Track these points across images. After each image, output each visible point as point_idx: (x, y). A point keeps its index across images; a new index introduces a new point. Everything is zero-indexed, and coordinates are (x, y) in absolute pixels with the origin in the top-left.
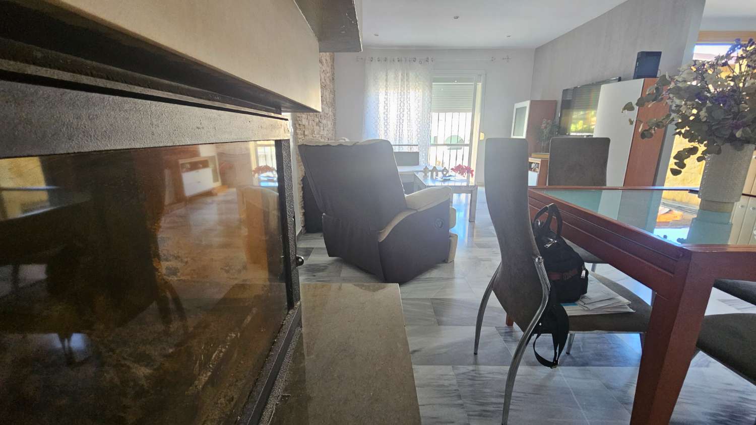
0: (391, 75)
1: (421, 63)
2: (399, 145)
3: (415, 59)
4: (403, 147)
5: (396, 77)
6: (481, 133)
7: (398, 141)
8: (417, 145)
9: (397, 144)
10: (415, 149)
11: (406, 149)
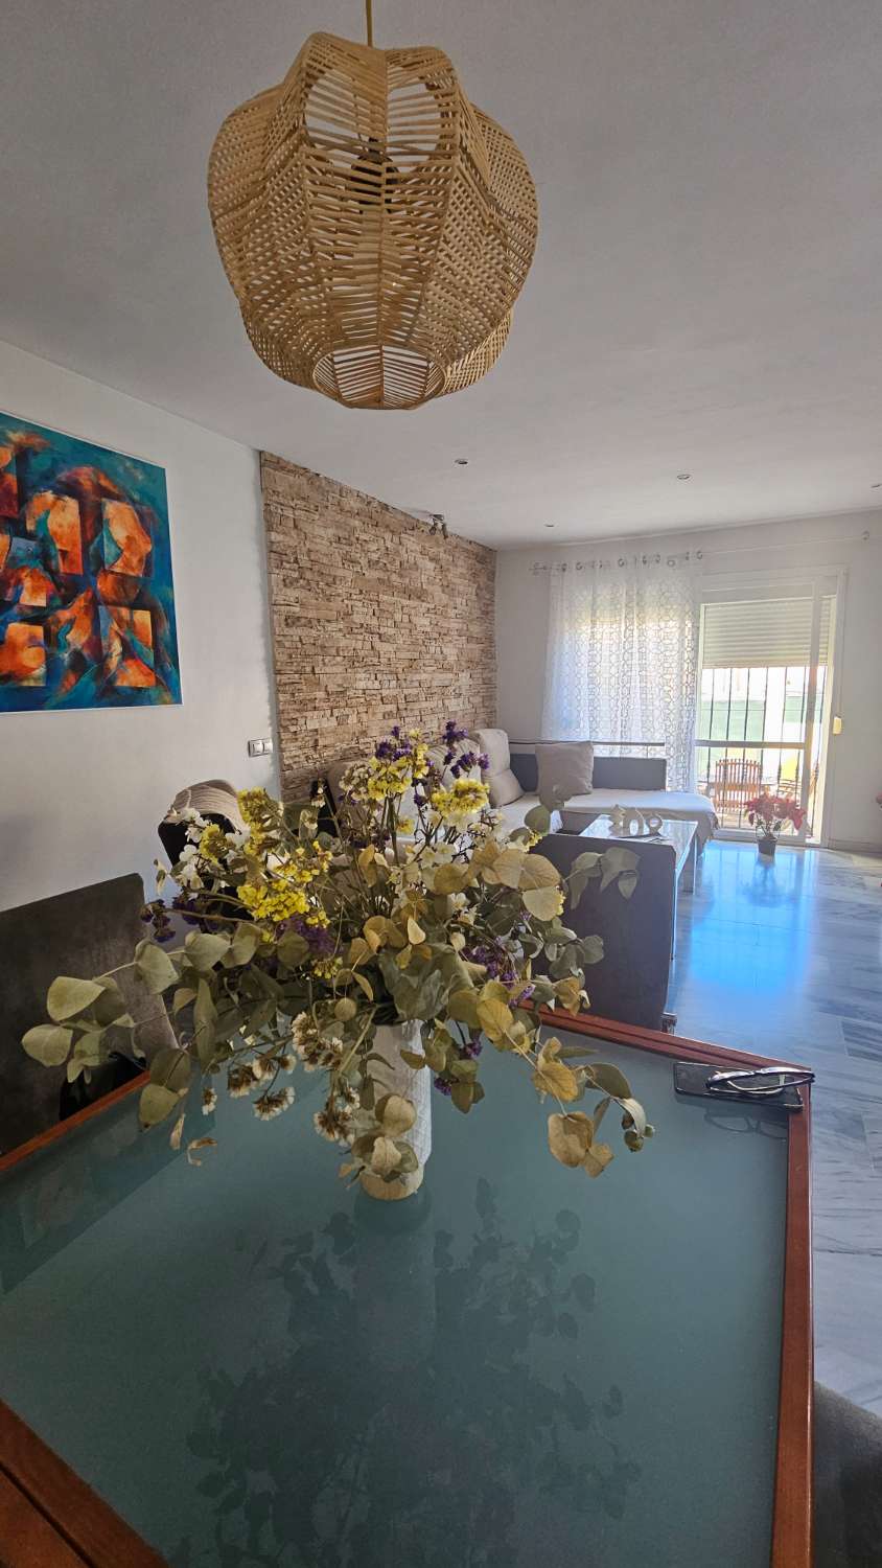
0: (604, 594)
1: (674, 564)
2: (621, 744)
3: (659, 556)
4: (632, 747)
5: (614, 601)
6: (836, 718)
7: (619, 735)
8: (663, 744)
9: (618, 740)
10: (658, 753)
11: (637, 753)
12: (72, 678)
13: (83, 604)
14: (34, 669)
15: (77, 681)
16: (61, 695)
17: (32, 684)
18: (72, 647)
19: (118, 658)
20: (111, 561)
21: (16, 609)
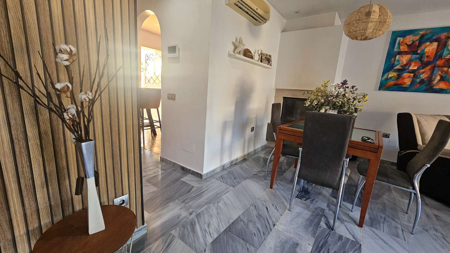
12: (418, 85)
13: (429, 68)
14: (407, 83)
15: (420, 86)
16: (414, 89)
17: (405, 86)
18: (421, 78)
19: (437, 81)
20: (446, 55)
21: (407, 70)
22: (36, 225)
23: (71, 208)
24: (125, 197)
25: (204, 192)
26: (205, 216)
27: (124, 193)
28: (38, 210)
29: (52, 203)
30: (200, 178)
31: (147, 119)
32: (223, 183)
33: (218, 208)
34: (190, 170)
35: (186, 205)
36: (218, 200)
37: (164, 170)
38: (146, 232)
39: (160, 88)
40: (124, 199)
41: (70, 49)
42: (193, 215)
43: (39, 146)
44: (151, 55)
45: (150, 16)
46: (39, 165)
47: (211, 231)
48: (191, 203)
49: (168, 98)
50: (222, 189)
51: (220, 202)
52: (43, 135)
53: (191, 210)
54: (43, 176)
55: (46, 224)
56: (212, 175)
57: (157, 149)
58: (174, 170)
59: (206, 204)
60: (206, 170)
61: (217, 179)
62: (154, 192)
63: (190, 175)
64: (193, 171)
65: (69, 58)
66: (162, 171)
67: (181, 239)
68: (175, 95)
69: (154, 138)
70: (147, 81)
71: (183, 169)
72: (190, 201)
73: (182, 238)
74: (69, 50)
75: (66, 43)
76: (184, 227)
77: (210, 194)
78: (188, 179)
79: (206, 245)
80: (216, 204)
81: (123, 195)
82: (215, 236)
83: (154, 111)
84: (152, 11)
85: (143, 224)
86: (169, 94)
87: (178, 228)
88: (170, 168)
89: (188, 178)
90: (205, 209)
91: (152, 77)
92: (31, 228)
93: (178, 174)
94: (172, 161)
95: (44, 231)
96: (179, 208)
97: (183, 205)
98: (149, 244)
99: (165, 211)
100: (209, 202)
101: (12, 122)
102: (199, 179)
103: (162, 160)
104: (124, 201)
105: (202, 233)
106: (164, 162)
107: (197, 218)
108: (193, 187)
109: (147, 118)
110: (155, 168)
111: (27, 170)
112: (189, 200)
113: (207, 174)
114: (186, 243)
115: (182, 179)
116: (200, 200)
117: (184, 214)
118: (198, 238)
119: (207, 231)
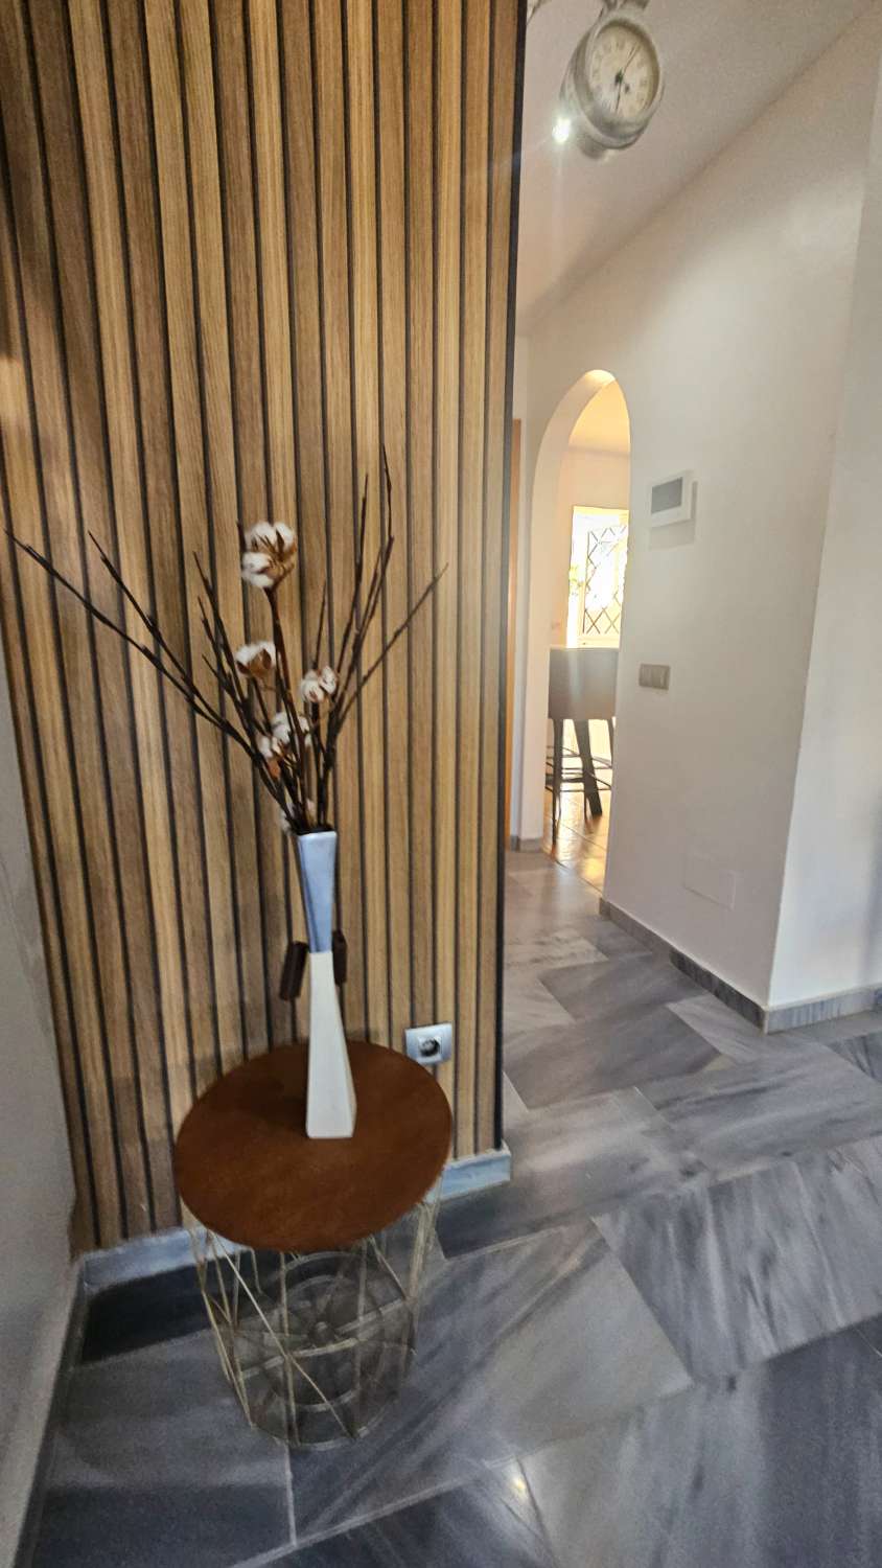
22: (210, 1051)
23: (288, 1026)
24: (441, 1032)
25: (763, 1090)
26: (756, 1208)
27: (440, 1017)
28: (214, 1009)
29: (247, 999)
30: (750, 1020)
31: (574, 755)
32: (870, 1079)
33: (825, 1194)
34: (709, 975)
35: (675, 1126)
36: (833, 1156)
37: (606, 952)
38: (506, 1177)
39: (616, 645)
40: (438, 1039)
41: (278, 534)
42: (696, 1186)
43: (225, 829)
44: (609, 531)
45: (600, 392)
46: (223, 881)
47: (775, 1296)
48: (696, 1123)
49: (643, 683)
50: (857, 1104)
51: (839, 1168)
52: (234, 798)
53: (691, 1156)
54: (230, 912)
55: (229, 1054)
56: (811, 1023)
57: (595, 869)
58: (648, 960)
59: (767, 1150)
60: (781, 994)
61: (836, 1047)
62: (557, 1030)
63: (708, 998)
64: (722, 984)
65: (267, 564)
66: (600, 954)
67: (630, 1270)
68: (667, 669)
69: (592, 827)
70: (588, 624)
71: (682, 962)
72: (693, 1113)
73: (638, 1266)
74: (273, 539)
75: (270, 520)
76: (650, 1218)
77: (791, 1112)
78: (694, 1009)
79: (741, 1357)
80: (819, 1173)
81: (435, 1023)
82: (797, 1337)
83: (598, 730)
84: (605, 370)
85: (498, 1146)
86: (644, 666)
87: (624, 1216)
88: (633, 950)
89: (698, 1009)
90: (764, 1174)
91: (604, 610)
92: (198, 1055)
93: (660, 979)
94: (640, 921)
95: (226, 1068)
96: (642, 1126)
97: (660, 1118)
98: (508, 1234)
99: (583, 1118)
100: (782, 1148)
101: (174, 757)
102: (744, 1024)
103: (607, 911)
104: (436, 1044)
105: (728, 1283)
106: (615, 922)
107: (715, 1202)
108: (715, 1053)
109: (577, 751)
110: (579, 938)
111: (197, 891)
112: (691, 1108)
113: (788, 1012)
114: (649, 1301)
115: (672, 1007)
116: (744, 1124)
117: (660, 1161)
118: (706, 1306)
119: (756, 1286)
